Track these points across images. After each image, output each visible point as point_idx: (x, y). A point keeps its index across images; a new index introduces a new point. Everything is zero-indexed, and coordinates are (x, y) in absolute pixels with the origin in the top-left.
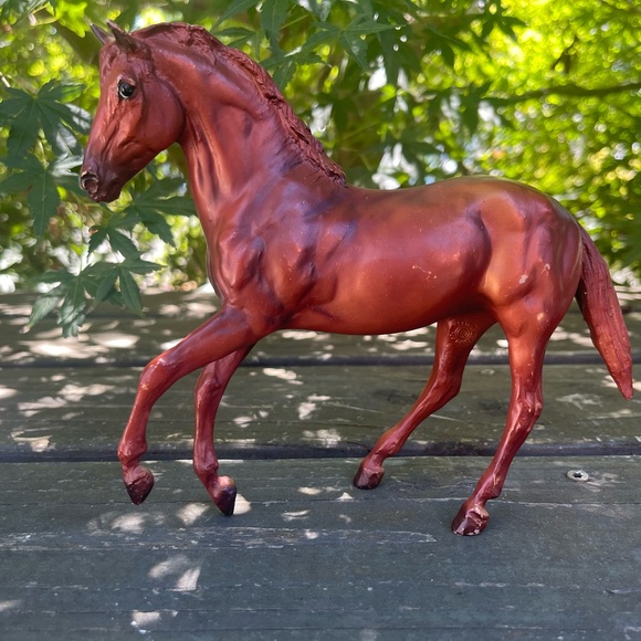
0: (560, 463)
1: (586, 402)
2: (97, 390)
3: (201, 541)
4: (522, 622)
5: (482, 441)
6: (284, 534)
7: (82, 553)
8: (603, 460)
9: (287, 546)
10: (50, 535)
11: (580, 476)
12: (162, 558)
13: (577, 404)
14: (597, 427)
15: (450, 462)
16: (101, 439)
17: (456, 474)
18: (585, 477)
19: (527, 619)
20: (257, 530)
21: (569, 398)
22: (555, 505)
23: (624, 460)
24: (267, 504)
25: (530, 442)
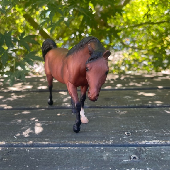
0: (116, 110)
1: (129, 98)
2: (21, 96)
3: (32, 124)
4: (90, 136)
5: (101, 105)
6: (50, 122)
7: (8, 126)
8: (126, 109)
9: (49, 124)
10: (2, 123)
12: (23, 126)
14: (129, 103)
15: (91, 109)
16: (18, 106)
17: (91, 111)
18: (119, 112)
19: (92, 136)
20: (44, 122)
21: (126, 97)
22: (109, 117)
23: (130, 109)
24: (48, 117)
25: (112, 106)
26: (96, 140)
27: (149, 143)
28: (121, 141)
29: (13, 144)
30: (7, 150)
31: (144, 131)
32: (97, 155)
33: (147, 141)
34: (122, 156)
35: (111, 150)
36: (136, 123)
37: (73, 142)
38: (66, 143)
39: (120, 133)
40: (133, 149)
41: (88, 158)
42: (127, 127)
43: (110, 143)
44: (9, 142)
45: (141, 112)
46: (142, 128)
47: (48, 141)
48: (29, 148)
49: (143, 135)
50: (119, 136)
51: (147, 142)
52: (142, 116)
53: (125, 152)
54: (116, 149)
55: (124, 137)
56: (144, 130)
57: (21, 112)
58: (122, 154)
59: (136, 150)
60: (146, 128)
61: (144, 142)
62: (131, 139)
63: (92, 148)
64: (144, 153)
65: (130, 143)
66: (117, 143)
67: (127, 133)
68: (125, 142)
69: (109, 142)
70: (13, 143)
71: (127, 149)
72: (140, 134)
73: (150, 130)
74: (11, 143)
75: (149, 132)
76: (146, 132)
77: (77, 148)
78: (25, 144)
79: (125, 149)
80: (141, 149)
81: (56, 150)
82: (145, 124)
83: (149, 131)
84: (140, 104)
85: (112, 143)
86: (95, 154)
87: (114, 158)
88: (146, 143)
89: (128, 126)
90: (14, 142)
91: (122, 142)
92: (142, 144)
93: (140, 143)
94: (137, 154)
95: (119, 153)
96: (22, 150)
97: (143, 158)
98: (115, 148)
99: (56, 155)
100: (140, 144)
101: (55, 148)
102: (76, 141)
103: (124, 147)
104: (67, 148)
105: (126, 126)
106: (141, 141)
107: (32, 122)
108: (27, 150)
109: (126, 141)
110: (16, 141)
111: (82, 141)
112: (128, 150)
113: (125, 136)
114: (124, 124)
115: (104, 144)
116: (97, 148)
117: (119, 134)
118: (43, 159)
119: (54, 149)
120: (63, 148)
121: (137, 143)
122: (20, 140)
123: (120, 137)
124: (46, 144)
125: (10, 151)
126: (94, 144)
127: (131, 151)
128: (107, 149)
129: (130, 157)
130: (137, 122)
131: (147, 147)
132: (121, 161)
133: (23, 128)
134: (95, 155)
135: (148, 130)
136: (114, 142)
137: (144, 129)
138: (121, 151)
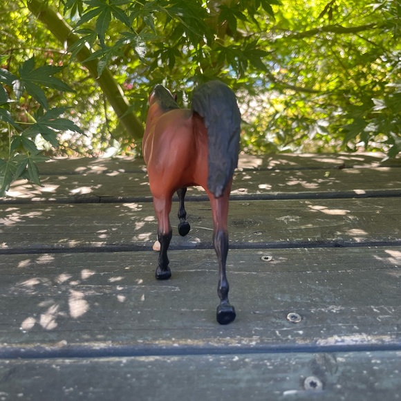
0: (261, 253)
1: (291, 220)
3: (63, 292)
4: (206, 326)
6: (106, 288)
8: (285, 251)
9: (105, 294)
11: (267, 258)
12: (42, 299)
13: (286, 221)
14: (290, 233)
15: (204, 252)
16: (25, 242)
17: (205, 257)
18: (270, 258)
20: (93, 286)
21: (283, 218)
22: (247, 273)
23: (295, 250)
24: (102, 274)
25: (251, 241)
26: (221, 336)
27: (343, 341)
28: (278, 338)
29: (20, 348)
30: (6, 366)
31: (329, 311)
32: (225, 377)
33: (339, 336)
34: (283, 379)
35: (256, 363)
36: (310, 289)
37: (164, 341)
38: (148, 344)
39: (275, 317)
40: (307, 360)
41: (205, 386)
42: (290, 301)
43: (254, 343)
44: (9, 343)
45: (320, 257)
46: (325, 302)
47: (104, 340)
48: (60, 361)
49: (329, 321)
50: (273, 323)
51: (339, 339)
52: (323, 271)
53: (290, 369)
54: (269, 359)
55: (284, 326)
56: (330, 307)
57: (33, 260)
58: (284, 375)
59: (314, 362)
60: (334, 303)
61: (333, 340)
62: (301, 332)
63: (211, 358)
64: (334, 369)
65: (300, 343)
66: (269, 343)
67: (292, 317)
68: (289, 339)
69: (251, 341)
70: (19, 346)
71: (295, 359)
72: (322, 318)
73: (343, 308)
74: (14, 346)
75: (341, 313)
76: (336, 314)
77: (175, 358)
78: (48, 348)
79: (290, 359)
80: (327, 361)
81: (126, 365)
82: (331, 291)
83: (341, 310)
84: (318, 237)
85: (257, 343)
86: (219, 374)
87: (265, 385)
88: (337, 341)
89: (291, 298)
90: (21, 343)
91: (282, 341)
92: (328, 345)
93: (322, 342)
94: (317, 372)
95: (277, 369)
96: (42, 366)
97: (333, 384)
98: (266, 357)
99: (127, 379)
100: (322, 344)
101: (124, 360)
102: (173, 339)
103: (286, 354)
104: (152, 358)
105: (287, 298)
106: (326, 338)
107: (64, 289)
108: (54, 366)
109: (290, 337)
110: (27, 342)
111: (186, 337)
112: (297, 363)
113: (287, 324)
114: (283, 292)
115: (239, 345)
116: (224, 358)
117: (274, 320)
118: (96, 390)
119: (121, 362)
120: (143, 359)
121: (316, 341)
122: (37, 337)
123: (276, 328)
124: (101, 349)
125: (13, 371)
126: (216, 345)
127: (303, 365)
128: (247, 360)
129: (302, 382)
130: (314, 287)
131: (339, 354)
132: (281, 394)
133: (42, 304)
134: (220, 378)
135: (339, 308)
136: (262, 341)
137: (330, 304)
138: (281, 365)
